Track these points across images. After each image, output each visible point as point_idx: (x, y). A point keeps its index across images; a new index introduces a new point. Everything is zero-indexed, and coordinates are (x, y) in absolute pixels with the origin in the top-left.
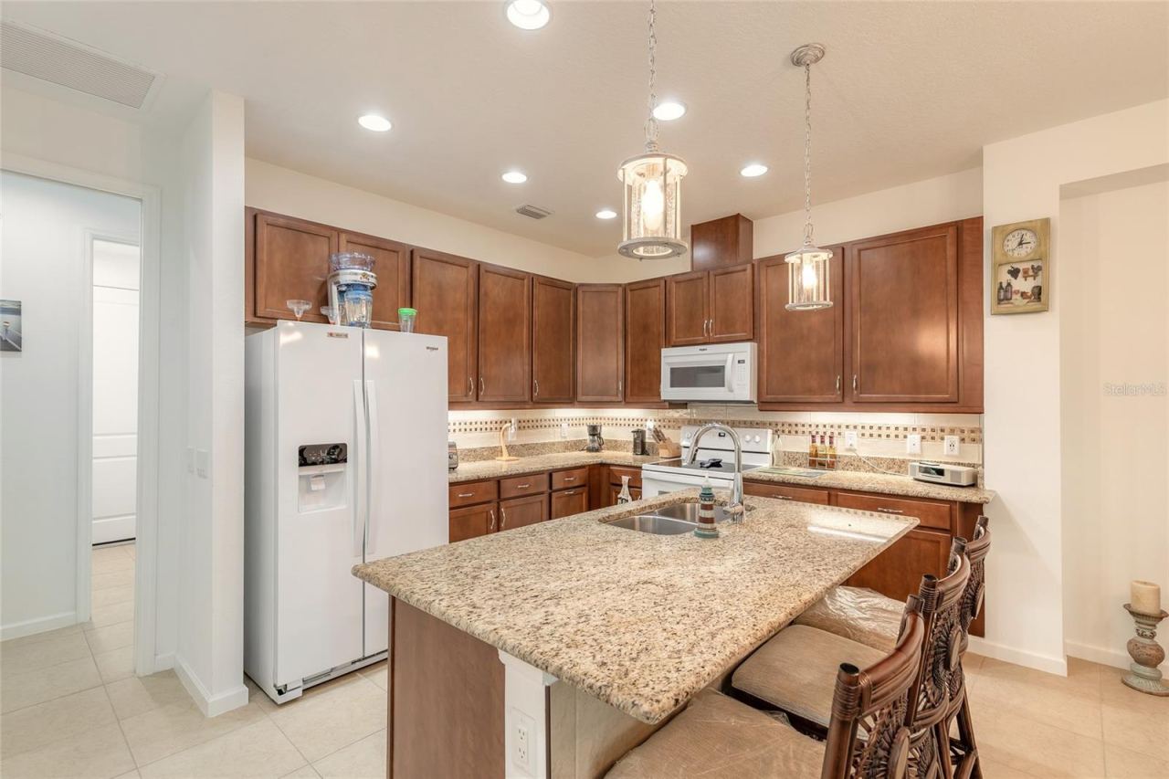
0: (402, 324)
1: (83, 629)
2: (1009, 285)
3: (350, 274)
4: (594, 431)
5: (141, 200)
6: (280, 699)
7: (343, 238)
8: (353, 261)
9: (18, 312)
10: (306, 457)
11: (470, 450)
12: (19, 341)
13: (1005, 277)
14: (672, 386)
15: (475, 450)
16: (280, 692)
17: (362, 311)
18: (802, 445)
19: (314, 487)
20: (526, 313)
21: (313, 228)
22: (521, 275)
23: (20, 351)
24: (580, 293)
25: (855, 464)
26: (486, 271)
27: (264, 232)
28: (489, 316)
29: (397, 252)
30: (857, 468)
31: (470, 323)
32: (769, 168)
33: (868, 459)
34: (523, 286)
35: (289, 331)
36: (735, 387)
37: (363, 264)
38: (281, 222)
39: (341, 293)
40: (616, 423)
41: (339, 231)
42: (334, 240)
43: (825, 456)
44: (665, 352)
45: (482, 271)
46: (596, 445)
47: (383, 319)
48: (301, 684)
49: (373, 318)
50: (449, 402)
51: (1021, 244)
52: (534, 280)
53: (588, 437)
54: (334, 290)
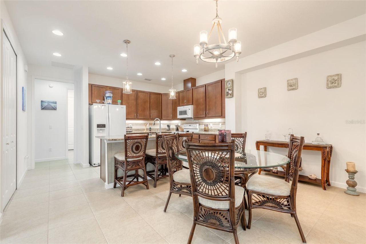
0: (118, 103)
1: (67, 159)
2: (228, 92)
3: (107, 95)
4: (168, 126)
5: (74, 84)
6: (94, 166)
7: (108, 88)
8: (109, 92)
9: (56, 103)
10: (99, 126)
11: (138, 129)
12: (56, 108)
13: (228, 91)
14: (179, 115)
15: (139, 129)
16: (94, 165)
17: (110, 101)
18: (203, 127)
19: (100, 132)
20: (149, 100)
21: (102, 86)
22: (147, 92)
23: (56, 110)
24: (163, 95)
25: (212, 130)
26: (139, 92)
27: (93, 88)
28: (140, 101)
29: (119, 90)
30: (212, 131)
31: (135, 103)
32: (187, 70)
33: (213, 129)
34: (148, 94)
35: (95, 105)
36: (189, 115)
37: (110, 92)
38: (96, 86)
39: (106, 98)
40: (173, 124)
41: (107, 87)
42: (106, 88)
43: (206, 129)
44: (178, 108)
45: (138, 92)
46: (169, 129)
47: (114, 102)
48: (98, 164)
49: (112, 102)
50: (126, 119)
51: (229, 84)
52: (150, 93)
53: (167, 128)
54: (105, 97)
